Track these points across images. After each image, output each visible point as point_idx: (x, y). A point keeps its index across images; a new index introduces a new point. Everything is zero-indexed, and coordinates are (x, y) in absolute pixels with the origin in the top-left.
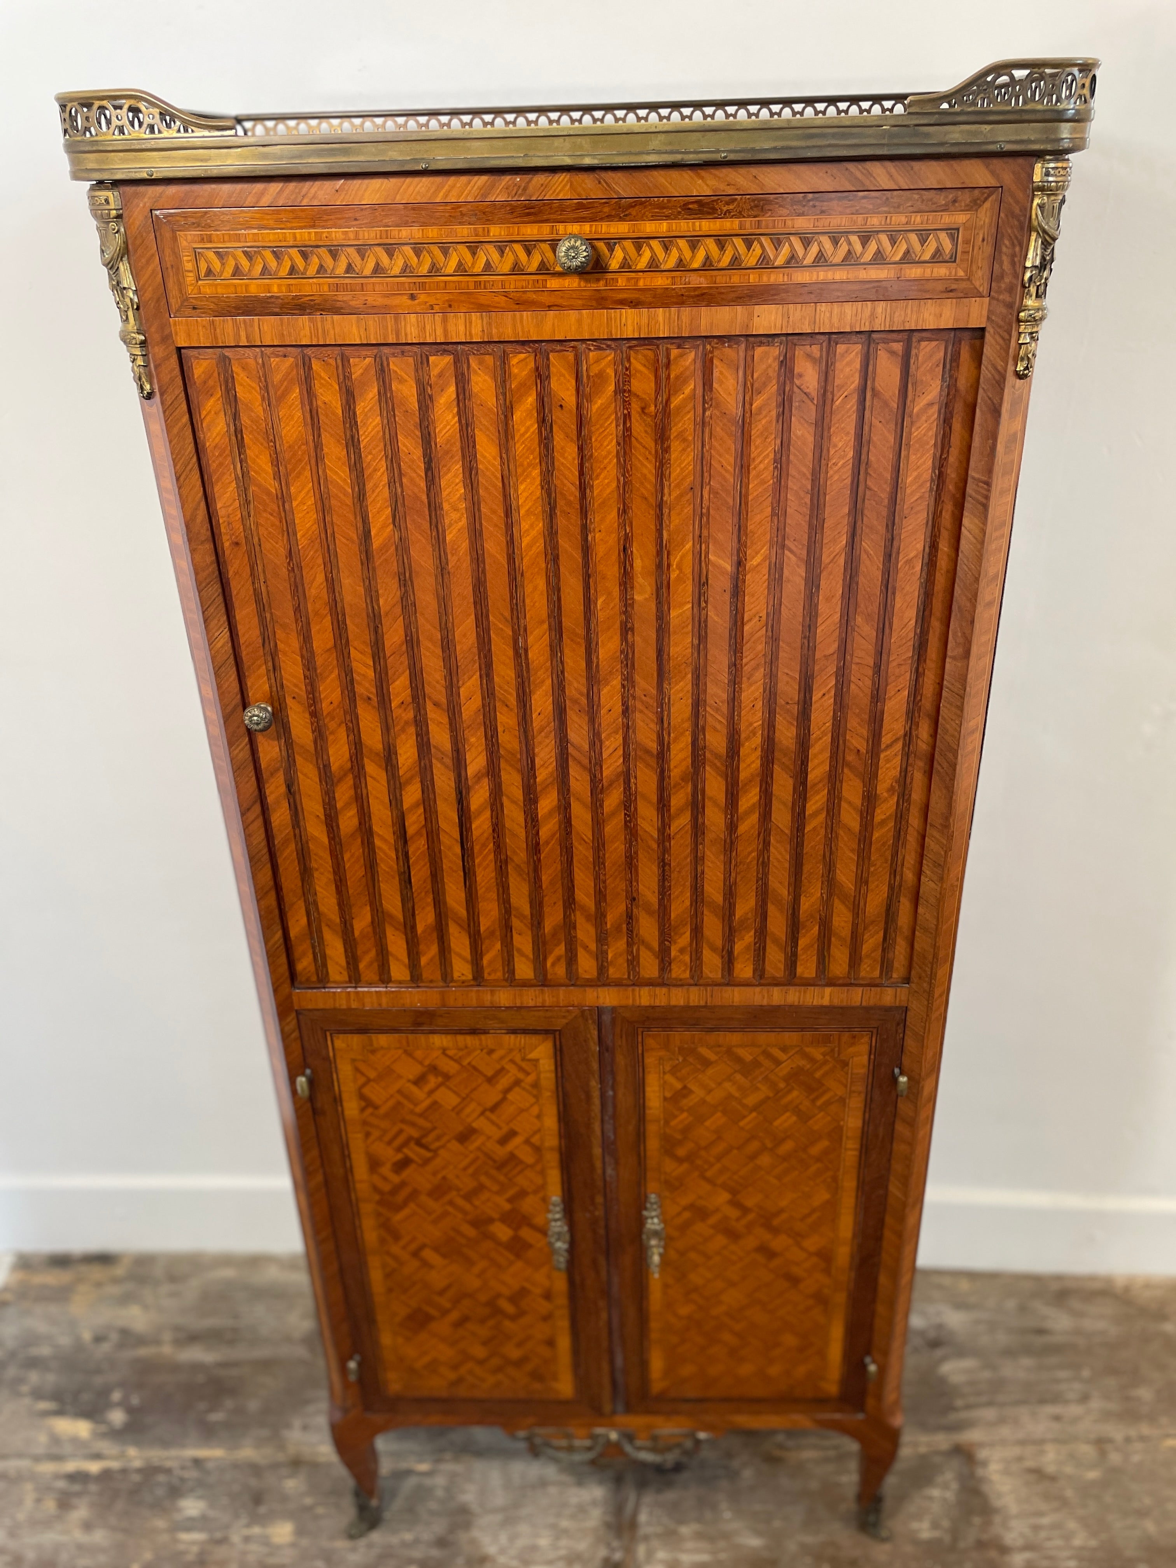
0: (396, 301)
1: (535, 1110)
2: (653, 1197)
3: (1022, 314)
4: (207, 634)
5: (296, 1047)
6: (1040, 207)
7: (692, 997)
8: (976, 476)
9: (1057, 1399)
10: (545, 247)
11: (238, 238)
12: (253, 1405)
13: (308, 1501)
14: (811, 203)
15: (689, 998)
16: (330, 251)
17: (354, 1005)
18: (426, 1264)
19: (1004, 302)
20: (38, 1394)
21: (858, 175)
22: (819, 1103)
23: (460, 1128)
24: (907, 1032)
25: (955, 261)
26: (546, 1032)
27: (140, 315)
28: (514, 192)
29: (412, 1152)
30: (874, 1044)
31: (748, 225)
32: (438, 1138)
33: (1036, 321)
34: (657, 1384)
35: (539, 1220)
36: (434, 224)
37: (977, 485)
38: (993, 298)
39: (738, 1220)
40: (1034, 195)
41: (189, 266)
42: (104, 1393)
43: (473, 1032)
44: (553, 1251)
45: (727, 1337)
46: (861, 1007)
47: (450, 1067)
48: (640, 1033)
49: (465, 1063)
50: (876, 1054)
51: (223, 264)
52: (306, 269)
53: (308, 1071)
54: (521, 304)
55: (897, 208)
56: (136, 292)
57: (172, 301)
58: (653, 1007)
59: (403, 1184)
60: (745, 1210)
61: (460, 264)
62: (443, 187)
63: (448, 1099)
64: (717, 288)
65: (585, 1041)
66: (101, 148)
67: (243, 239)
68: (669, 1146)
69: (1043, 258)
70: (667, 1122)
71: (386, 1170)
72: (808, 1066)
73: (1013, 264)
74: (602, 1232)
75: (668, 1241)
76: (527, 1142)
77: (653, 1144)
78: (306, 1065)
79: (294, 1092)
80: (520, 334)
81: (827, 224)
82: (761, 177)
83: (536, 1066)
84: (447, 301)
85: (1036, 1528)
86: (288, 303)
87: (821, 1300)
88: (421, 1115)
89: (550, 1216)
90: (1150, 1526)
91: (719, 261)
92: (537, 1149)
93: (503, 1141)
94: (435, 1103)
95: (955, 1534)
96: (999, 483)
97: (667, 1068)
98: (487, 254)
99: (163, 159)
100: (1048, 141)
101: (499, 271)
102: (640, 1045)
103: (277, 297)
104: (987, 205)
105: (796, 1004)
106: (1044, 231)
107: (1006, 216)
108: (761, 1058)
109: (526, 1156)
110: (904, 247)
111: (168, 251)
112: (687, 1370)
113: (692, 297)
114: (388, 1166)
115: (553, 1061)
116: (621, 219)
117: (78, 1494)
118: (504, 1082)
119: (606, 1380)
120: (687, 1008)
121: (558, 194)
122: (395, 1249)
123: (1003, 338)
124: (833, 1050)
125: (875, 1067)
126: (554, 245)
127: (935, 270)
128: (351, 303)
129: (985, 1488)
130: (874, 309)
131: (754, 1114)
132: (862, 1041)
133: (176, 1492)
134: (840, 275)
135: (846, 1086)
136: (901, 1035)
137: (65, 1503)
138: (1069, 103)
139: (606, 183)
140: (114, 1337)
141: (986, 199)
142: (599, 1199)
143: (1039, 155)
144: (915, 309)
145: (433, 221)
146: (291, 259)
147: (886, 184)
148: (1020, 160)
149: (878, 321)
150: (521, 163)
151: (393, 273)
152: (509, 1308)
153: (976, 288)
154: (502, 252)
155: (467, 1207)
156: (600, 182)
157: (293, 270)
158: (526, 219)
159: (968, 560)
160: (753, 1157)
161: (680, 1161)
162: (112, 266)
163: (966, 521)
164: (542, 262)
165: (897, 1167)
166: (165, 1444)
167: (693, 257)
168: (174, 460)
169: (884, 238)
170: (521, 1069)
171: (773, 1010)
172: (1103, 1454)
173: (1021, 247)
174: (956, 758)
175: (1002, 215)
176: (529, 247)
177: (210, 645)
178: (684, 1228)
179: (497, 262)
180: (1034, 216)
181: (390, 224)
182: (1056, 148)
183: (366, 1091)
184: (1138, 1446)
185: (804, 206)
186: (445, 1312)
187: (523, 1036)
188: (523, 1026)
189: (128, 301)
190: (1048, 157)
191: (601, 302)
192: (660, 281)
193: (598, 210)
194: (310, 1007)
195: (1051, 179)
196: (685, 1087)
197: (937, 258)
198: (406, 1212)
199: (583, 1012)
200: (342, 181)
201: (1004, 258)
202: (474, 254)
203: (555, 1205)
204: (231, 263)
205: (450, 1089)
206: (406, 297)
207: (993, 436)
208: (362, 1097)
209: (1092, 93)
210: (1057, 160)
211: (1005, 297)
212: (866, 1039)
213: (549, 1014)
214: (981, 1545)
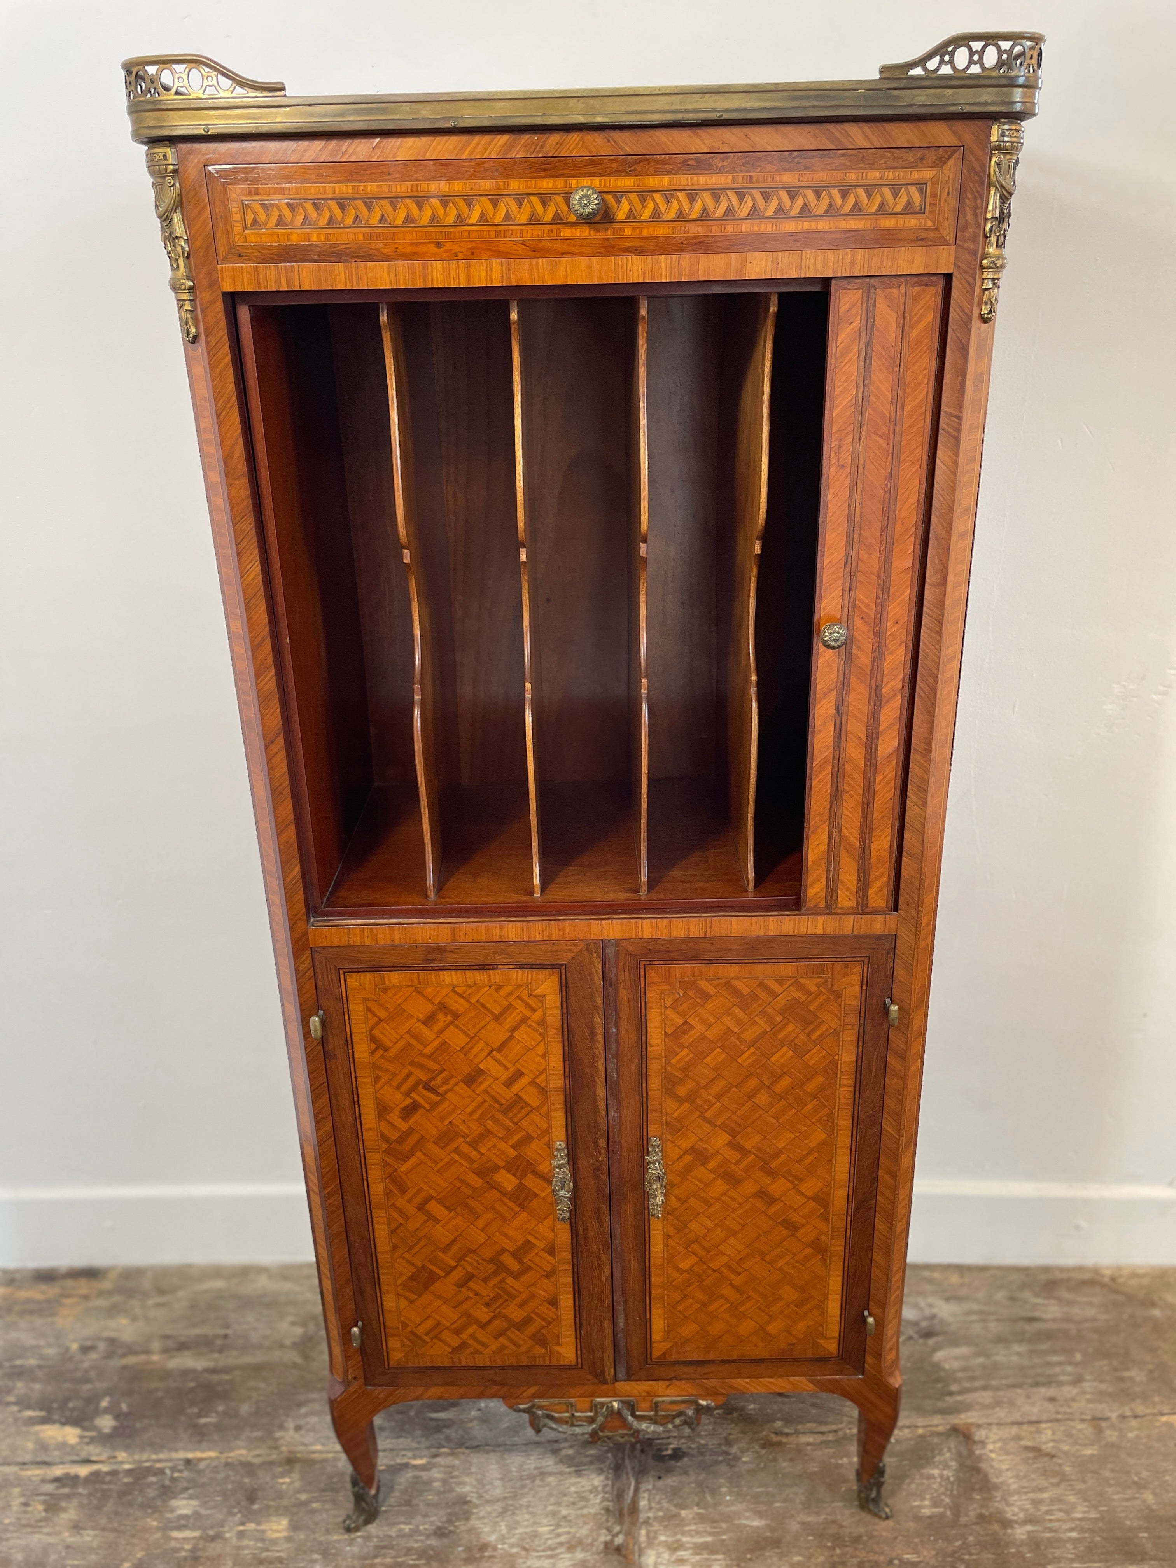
0: (423, 249)
1: (541, 1049)
2: (654, 1141)
3: (985, 261)
4: (240, 567)
5: (310, 987)
6: (998, 164)
7: (692, 928)
8: (948, 410)
9: (1049, 1382)
10: (559, 199)
11: (282, 191)
12: (245, 1409)
13: (303, 1497)
14: (796, 160)
15: (689, 929)
16: (365, 203)
17: (368, 942)
18: (432, 1218)
19: (968, 249)
20: (24, 1403)
21: (837, 134)
22: (814, 1037)
23: (468, 1070)
24: (896, 960)
25: (924, 213)
26: (553, 966)
27: (190, 263)
28: (532, 150)
29: (422, 1097)
30: (865, 974)
31: (741, 179)
32: (446, 1081)
33: (997, 267)
34: (659, 1348)
35: (543, 1167)
36: (459, 179)
37: (949, 419)
38: (959, 246)
39: (737, 1163)
40: (991, 155)
41: (237, 217)
42: (92, 1400)
43: (482, 967)
44: (557, 1201)
45: (727, 1291)
46: (852, 936)
47: (458, 1004)
48: (642, 966)
49: (474, 1001)
50: (867, 983)
51: (268, 215)
52: (343, 219)
53: (321, 1012)
54: (537, 250)
55: (872, 166)
56: (187, 241)
57: (220, 249)
58: (655, 940)
59: (411, 1131)
60: (744, 1152)
61: (482, 215)
62: (470, 144)
63: (456, 1039)
64: (713, 237)
65: (589, 975)
66: (163, 107)
67: (287, 192)
68: (670, 1085)
69: (1002, 212)
70: (668, 1060)
71: (394, 1117)
72: (804, 999)
73: (975, 215)
74: (605, 1178)
75: (669, 1189)
76: (533, 1083)
77: (655, 1083)
78: (320, 1007)
79: (307, 1034)
80: (536, 279)
81: (810, 179)
82: (752, 136)
83: (542, 1002)
84: (470, 249)
85: (1036, 1503)
86: (326, 251)
87: (819, 1248)
88: (430, 1057)
89: (555, 1163)
90: (1149, 1497)
91: (715, 212)
92: (543, 1090)
93: (509, 1083)
94: (444, 1043)
95: (957, 1509)
96: (968, 418)
97: (669, 1003)
98: (507, 205)
99: (218, 117)
100: (1003, 103)
101: (517, 221)
102: (642, 979)
103: (317, 245)
104: (951, 162)
105: (791, 933)
106: (1002, 186)
107: (968, 171)
108: (758, 991)
109: (532, 1098)
110: (878, 200)
111: (218, 203)
112: (689, 1330)
113: (692, 245)
114: (397, 1111)
115: (558, 997)
116: (628, 175)
117: (68, 1497)
118: (511, 1020)
119: (608, 1342)
120: (688, 940)
121: (571, 151)
122: (401, 1202)
123: (969, 283)
124: (826, 981)
125: (866, 997)
126: (567, 196)
127: (906, 221)
128: (383, 251)
129: (984, 1465)
130: (854, 256)
131: (752, 1050)
132: (855, 970)
133: (167, 1492)
134: (823, 225)
135: (840, 1019)
136: (891, 965)
137: (53, 1506)
138: (1020, 71)
139: (615, 141)
140: (102, 1346)
141: (950, 157)
142: (603, 1143)
143: (995, 117)
144: (890, 256)
145: (459, 175)
146: (330, 210)
147: (862, 143)
148: (979, 123)
149: (857, 267)
150: (539, 121)
151: (422, 223)
152: (514, 1265)
153: (943, 237)
154: (520, 204)
155: (474, 1154)
156: (609, 141)
157: (331, 220)
158: (542, 174)
159: (943, 491)
160: (751, 1096)
161: (681, 1100)
162: (165, 219)
163: (939, 453)
164: (557, 213)
165: (890, 1103)
166: (156, 1447)
167: (691, 209)
168: (215, 398)
169: (861, 191)
170: (528, 1005)
171: (769, 941)
172: (1099, 1431)
173: (982, 199)
174: (937, 683)
175: (964, 171)
176: (545, 199)
177: (241, 578)
178: (685, 1172)
179: (515, 213)
180: (992, 172)
181: (420, 178)
182: (1010, 110)
183: (376, 1032)
184: (1134, 1423)
185: (790, 162)
186: (450, 1270)
187: (530, 971)
188: (530, 961)
189: (179, 249)
190: (1003, 120)
191: (609, 249)
192: (661, 231)
193: (608, 165)
194: (325, 945)
195: (1006, 139)
196: (686, 1022)
197: (908, 210)
198: (413, 1161)
199: (588, 945)
200: (378, 140)
201: (968, 209)
202: (495, 206)
203: (558, 1150)
204: (276, 214)
205: (458, 1027)
206: (433, 245)
207: (962, 373)
208: (373, 1039)
209: (1039, 65)
210: (1011, 123)
211: (969, 245)
212: (858, 969)
213: (555, 948)
214: (982, 1519)
